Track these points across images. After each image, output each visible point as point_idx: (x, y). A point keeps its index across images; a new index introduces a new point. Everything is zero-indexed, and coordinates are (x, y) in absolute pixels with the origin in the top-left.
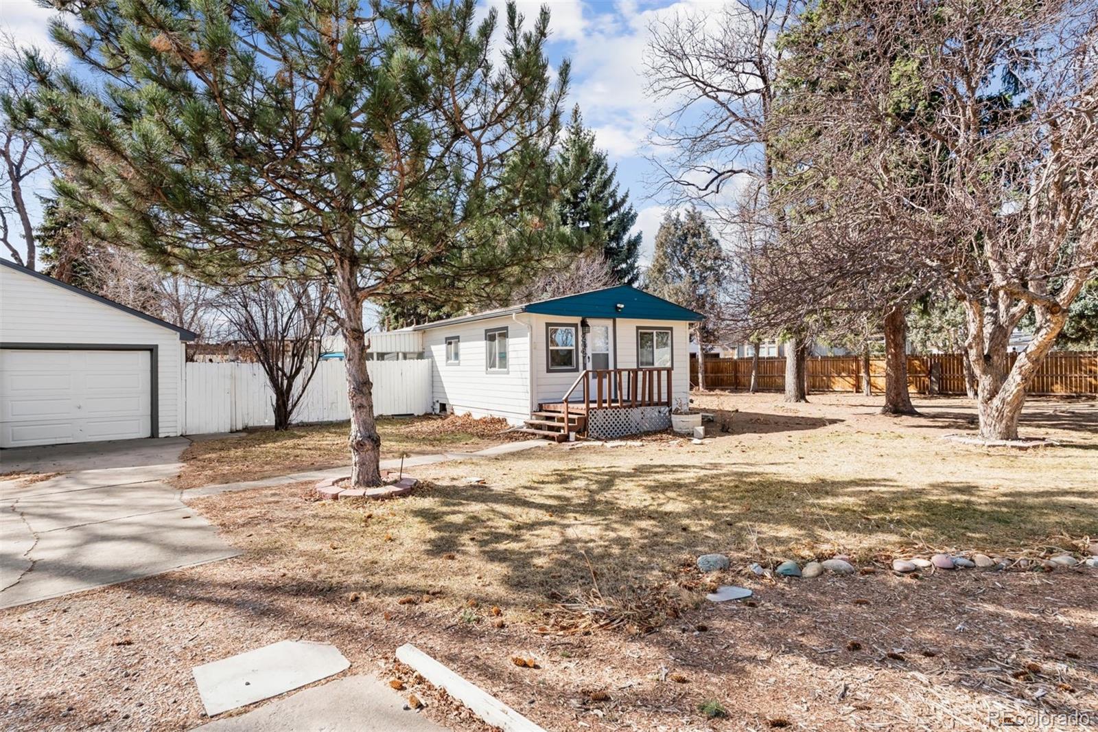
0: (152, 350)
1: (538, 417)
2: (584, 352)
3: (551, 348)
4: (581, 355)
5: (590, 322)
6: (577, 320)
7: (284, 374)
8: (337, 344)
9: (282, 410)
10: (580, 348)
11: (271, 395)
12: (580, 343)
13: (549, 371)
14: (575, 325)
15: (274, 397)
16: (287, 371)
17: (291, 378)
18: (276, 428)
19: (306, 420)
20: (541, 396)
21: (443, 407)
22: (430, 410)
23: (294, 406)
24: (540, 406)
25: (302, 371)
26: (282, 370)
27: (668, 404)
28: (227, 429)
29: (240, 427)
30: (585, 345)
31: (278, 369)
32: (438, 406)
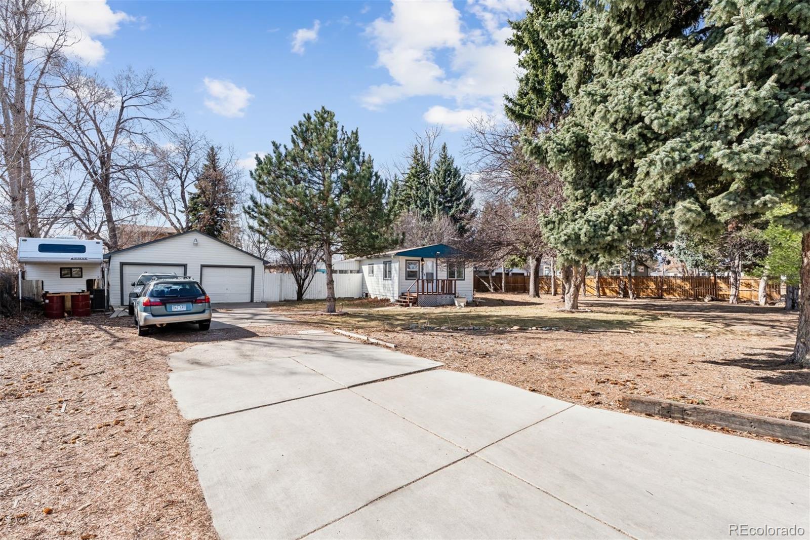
0: (253, 268)
1: (401, 298)
2: (422, 272)
3: (408, 270)
4: (421, 273)
5: (424, 259)
6: (420, 259)
7: (301, 278)
8: (322, 266)
9: (300, 293)
10: (421, 270)
11: (296, 287)
12: (421, 268)
13: (406, 279)
14: (419, 261)
15: (297, 288)
16: (303, 277)
17: (304, 280)
18: (298, 300)
19: (308, 298)
20: (403, 290)
21: (367, 294)
22: (361, 296)
23: (305, 291)
24: (402, 293)
25: (308, 278)
26: (301, 277)
27: (455, 294)
28: (278, 300)
29: (283, 300)
30: (423, 269)
31: (299, 276)
32: (364, 294)
